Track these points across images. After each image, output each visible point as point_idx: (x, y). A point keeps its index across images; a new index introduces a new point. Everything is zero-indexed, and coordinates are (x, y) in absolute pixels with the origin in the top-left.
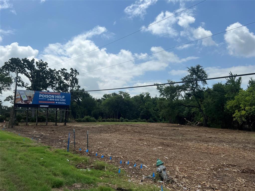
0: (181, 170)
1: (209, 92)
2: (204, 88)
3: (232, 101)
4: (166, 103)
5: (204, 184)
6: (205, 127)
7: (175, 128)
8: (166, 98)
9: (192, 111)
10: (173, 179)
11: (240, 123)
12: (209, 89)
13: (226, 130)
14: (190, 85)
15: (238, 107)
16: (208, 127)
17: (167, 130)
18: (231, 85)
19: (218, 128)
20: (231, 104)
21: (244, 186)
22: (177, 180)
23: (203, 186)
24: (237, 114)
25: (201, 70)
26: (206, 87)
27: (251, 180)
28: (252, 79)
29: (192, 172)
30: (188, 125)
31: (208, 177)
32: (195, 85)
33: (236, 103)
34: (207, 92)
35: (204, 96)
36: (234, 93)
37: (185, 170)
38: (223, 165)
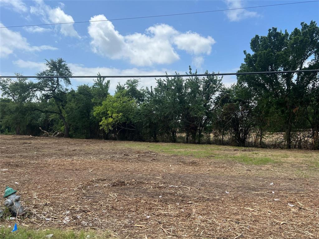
0: (41, 196)
1: (74, 95)
2: (67, 90)
3: (99, 107)
4: (13, 107)
5: (73, 208)
6: (67, 138)
7: (25, 141)
8: (12, 99)
9: (50, 117)
10: (30, 210)
11: (106, 131)
12: (73, 91)
13: (91, 140)
14: (48, 84)
15: (105, 114)
16: (71, 138)
17: (14, 144)
18: (99, 89)
19: (82, 139)
20: (98, 110)
21: (117, 200)
22: (36, 211)
23: (73, 211)
24: (104, 122)
25: (63, 65)
26: (70, 88)
27: (122, 192)
28: (120, 85)
29: (56, 196)
30: (44, 136)
31: (77, 199)
32: (55, 84)
33: (104, 109)
34: (70, 95)
35: (66, 99)
36: (101, 98)
37: (47, 196)
38: (93, 181)
